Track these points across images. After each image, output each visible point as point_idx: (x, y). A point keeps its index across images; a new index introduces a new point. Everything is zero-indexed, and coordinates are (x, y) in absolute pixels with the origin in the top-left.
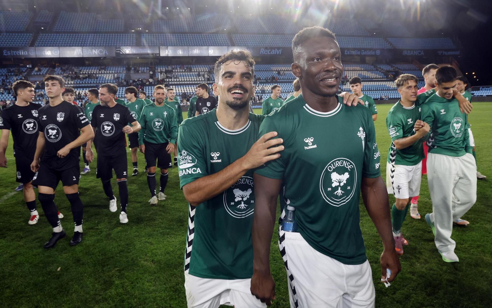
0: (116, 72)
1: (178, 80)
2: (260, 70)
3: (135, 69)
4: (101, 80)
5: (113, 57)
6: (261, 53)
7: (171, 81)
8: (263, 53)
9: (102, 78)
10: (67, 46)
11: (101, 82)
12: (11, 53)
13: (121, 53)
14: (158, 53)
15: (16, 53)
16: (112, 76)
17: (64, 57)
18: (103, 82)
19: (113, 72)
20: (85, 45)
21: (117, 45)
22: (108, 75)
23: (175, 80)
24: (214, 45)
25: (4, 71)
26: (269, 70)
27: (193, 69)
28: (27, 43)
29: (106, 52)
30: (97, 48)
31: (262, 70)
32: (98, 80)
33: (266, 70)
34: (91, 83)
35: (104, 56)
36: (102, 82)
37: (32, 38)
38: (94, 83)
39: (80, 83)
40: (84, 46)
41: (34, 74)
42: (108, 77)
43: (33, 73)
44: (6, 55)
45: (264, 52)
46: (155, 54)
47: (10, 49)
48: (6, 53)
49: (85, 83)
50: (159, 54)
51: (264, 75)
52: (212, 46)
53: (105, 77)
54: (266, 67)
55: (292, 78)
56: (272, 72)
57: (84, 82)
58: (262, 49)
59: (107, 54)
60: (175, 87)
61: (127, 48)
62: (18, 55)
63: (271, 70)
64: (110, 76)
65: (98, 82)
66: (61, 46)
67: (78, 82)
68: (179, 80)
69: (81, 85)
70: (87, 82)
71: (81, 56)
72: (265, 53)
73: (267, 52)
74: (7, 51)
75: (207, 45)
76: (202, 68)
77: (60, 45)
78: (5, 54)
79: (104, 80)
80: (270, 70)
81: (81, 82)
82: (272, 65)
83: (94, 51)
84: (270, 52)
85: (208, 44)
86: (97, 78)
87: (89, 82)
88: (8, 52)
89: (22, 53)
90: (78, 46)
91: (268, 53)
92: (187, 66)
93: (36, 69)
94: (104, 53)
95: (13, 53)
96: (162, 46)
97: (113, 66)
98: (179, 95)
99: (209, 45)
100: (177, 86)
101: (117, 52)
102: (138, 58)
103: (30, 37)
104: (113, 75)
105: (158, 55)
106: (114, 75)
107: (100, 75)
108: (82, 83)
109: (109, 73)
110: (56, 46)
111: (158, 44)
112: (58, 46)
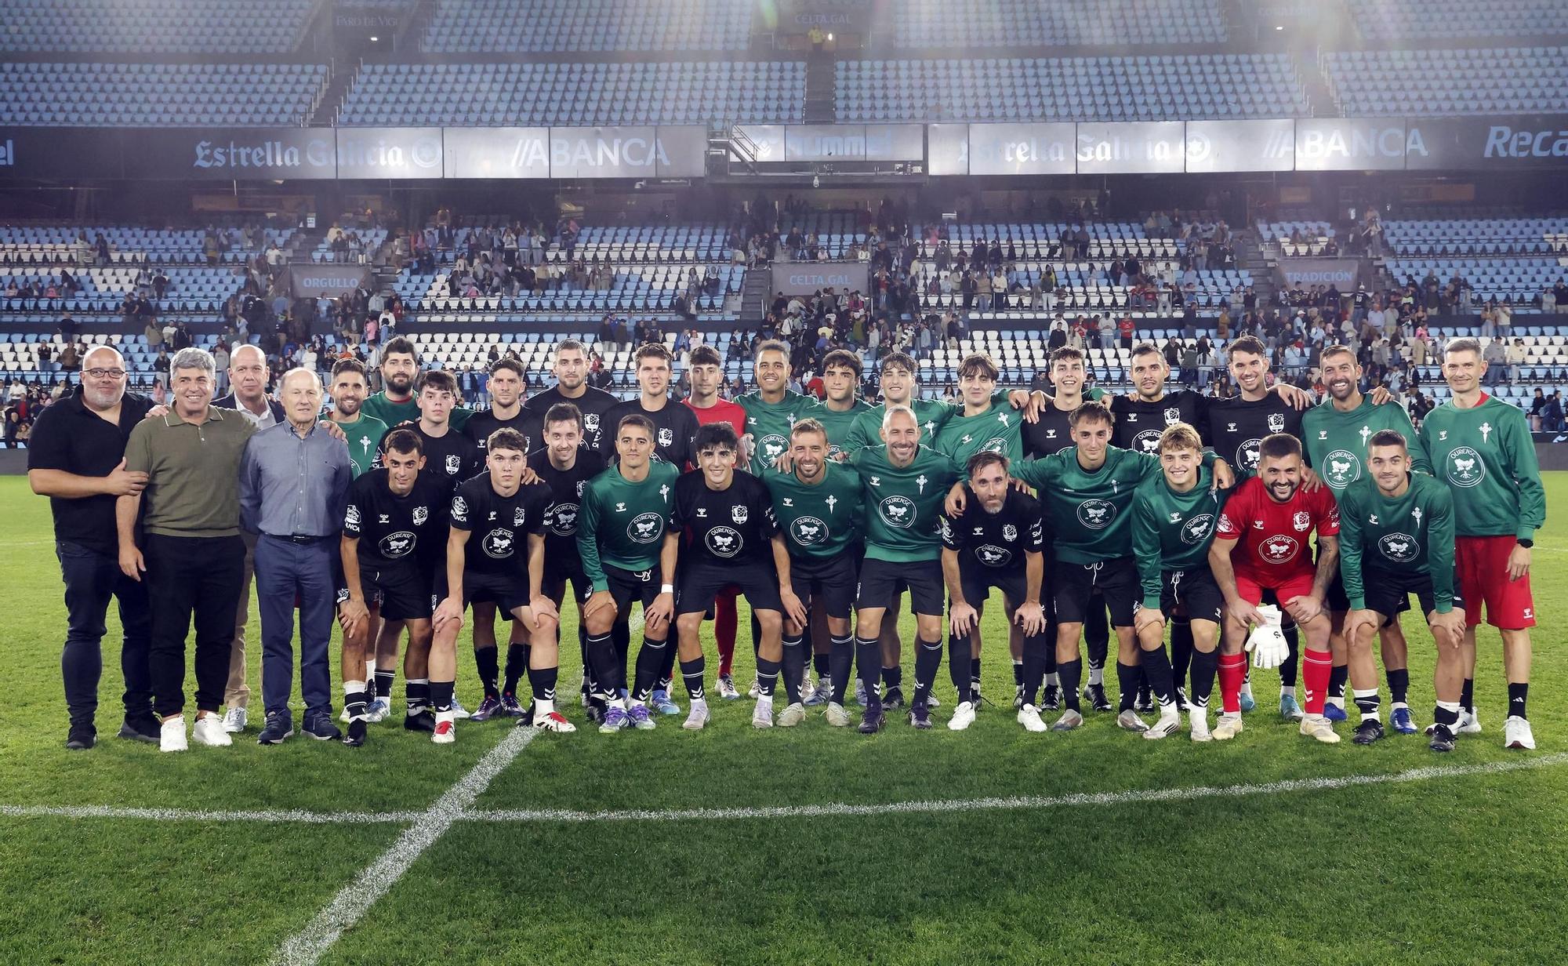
0: (703, 254)
2: (1479, 248)
3: (794, 242)
4: (629, 292)
5: (696, 180)
6: (1488, 154)
8: (1502, 154)
9: (631, 286)
10: (479, 123)
11: (626, 304)
12: (227, 155)
13: (733, 158)
14: (921, 158)
15: (249, 156)
16: (685, 277)
17: (462, 174)
18: (639, 304)
19: (690, 254)
20: (564, 117)
21: (713, 119)
22: (663, 269)
24: (1216, 116)
25: (194, 241)
26: (1530, 247)
27: (1093, 241)
28: (301, 108)
29: (662, 156)
30: (616, 134)
31: (1490, 248)
32: (616, 292)
33: (1510, 252)
34: (579, 307)
35: (652, 174)
36: (632, 306)
37: (325, 86)
38: (593, 306)
39: (526, 306)
40: (556, 122)
41: (323, 258)
42: (660, 278)
43: (317, 256)
44: (206, 165)
45: (1507, 146)
46: (905, 163)
47: (224, 137)
48: (206, 158)
49: (553, 306)
50: (924, 163)
51: (1498, 279)
52: (1203, 116)
53: (647, 278)
54: (1515, 232)
56: (1550, 261)
57: (546, 304)
58: (1494, 130)
59: (666, 163)
60: (1000, 339)
61: (766, 133)
62: (259, 164)
63: (1543, 247)
64: (673, 277)
65: (613, 304)
66: (453, 123)
67: (520, 304)
69: (530, 318)
70: (560, 304)
71: (542, 174)
72: (1513, 152)
73: (1530, 147)
74: (212, 148)
75: (1176, 116)
76: (1117, 241)
77: (447, 118)
78: (201, 163)
79: (642, 292)
80: (1537, 249)
81: (533, 304)
82: (1547, 223)
83: (602, 148)
84: (1547, 144)
85: (1183, 110)
86: (612, 283)
87: (573, 304)
88: (218, 153)
89: (283, 160)
90: (531, 123)
91: (1537, 152)
92: (1063, 228)
93: (332, 234)
94: (652, 156)
95: (237, 156)
96: (939, 119)
97: (692, 227)
98: (1020, 379)
99: (1190, 116)
100: (1006, 334)
101: (714, 152)
102: (816, 182)
103: (317, 79)
104: (687, 269)
105: (918, 169)
106: (693, 273)
107: (625, 270)
108: (539, 307)
109: (671, 257)
110: (427, 123)
111: (919, 113)
112: (440, 123)
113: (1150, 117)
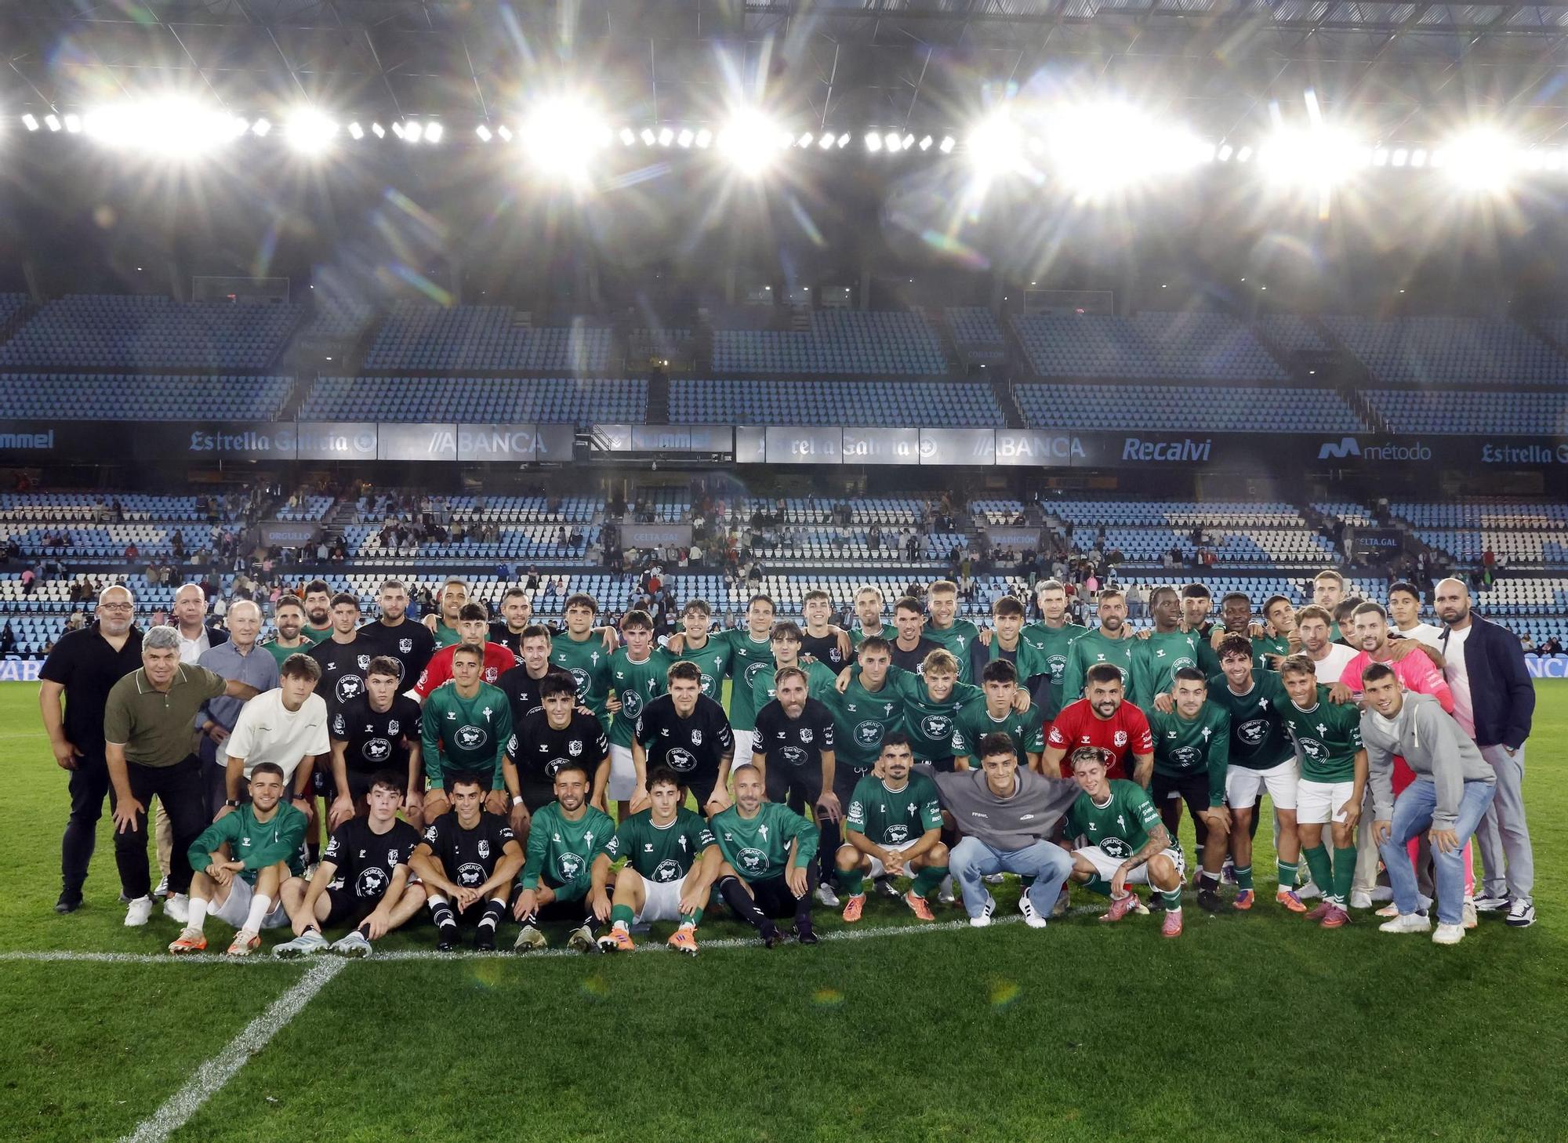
0: (570, 518)
1: (798, 554)
2: (1121, 522)
3: (639, 510)
4: (515, 545)
5: (566, 464)
6: (1125, 457)
7: (773, 555)
8: (1135, 457)
9: (516, 540)
10: (405, 420)
11: (512, 553)
12: (214, 441)
13: (594, 448)
14: (730, 449)
15: (231, 442)
16: (557, 533)
17: (390, 458)
18: (522, 553)
19: (560, 517)
20: (468, 416)
21: (579, 419)
22: (540, 528)
23: (788, 553)
24: (940, 425)
25: (187, 505)
26: (1155, 522)
27: (855, 512)
28: (273, 408)
29: (541, 446)
30: (507, 430)
31: (1129, 522)
32: (505, 545)
33: (1142, 525)
34: (477, 555)
35: (533, 459)
36: (517, 555)
37: (291, 392)
38: (487, 555)
39: (437, 554)
40: (463, 420)
41: (285, 518)
42: (538, 534)
43: (280, 516)
44: (199, 448)
45: (1137, 452)
46: (719, 453)
47: (212, 428)
48: (199, 444)
49: (457, 555)
50: (733, 454)
51: (1135, 544)
52: (931, 425)
53: (528, 535)
54: (1144, 511)
55: (1251, 558)
56: (1169, 532)
57: (452, 553)
58: (1129, 441)
59: (544, 450)
60: (788, 581)
61: (618, 431)
62: (238, 448)
63: (1163, 522)
64: (548, 534)
65: (502, 553)
66: (386, 420)
67: (432, 553)
68: (803, 556)
69: (440, 564)
70: (462, 553)
71: (451, 457)
72: (1142, 457)
73: (1152, 453)
74: (204, 436)
75: (913, 424)
76: (872, 512)
77: (381, 416)
78: (194, 447)
79: (524, 545)
80: (1159, 523)
81: (442, 553)
82: (1165, 505)
83: (496, 439)
84: (1163, 452)
85: (917, 420)
86: (500, 539)
87: (472, 553)
88: (208, 441)
89: (257, 446)
90: (444, 420)
91: (1157, 457)
92: (833, 502)
93: (293, 500)
94: (533, 445)
95: (223, 442)
96: (744, 423)
97: (562, 497)
99: (922, 425)
100: (793, 578)
101: (580, 443)
102: (654, 466)
103: (284, 386)
104: (558, 528)
105: (729, 458)
106: (562, 530)
107: (511, 529)
108: (447, 554)
109: (546, 519)
110: (366, 420)
111: (730, 418)
112: (376, 420)
113: (894, 425)
